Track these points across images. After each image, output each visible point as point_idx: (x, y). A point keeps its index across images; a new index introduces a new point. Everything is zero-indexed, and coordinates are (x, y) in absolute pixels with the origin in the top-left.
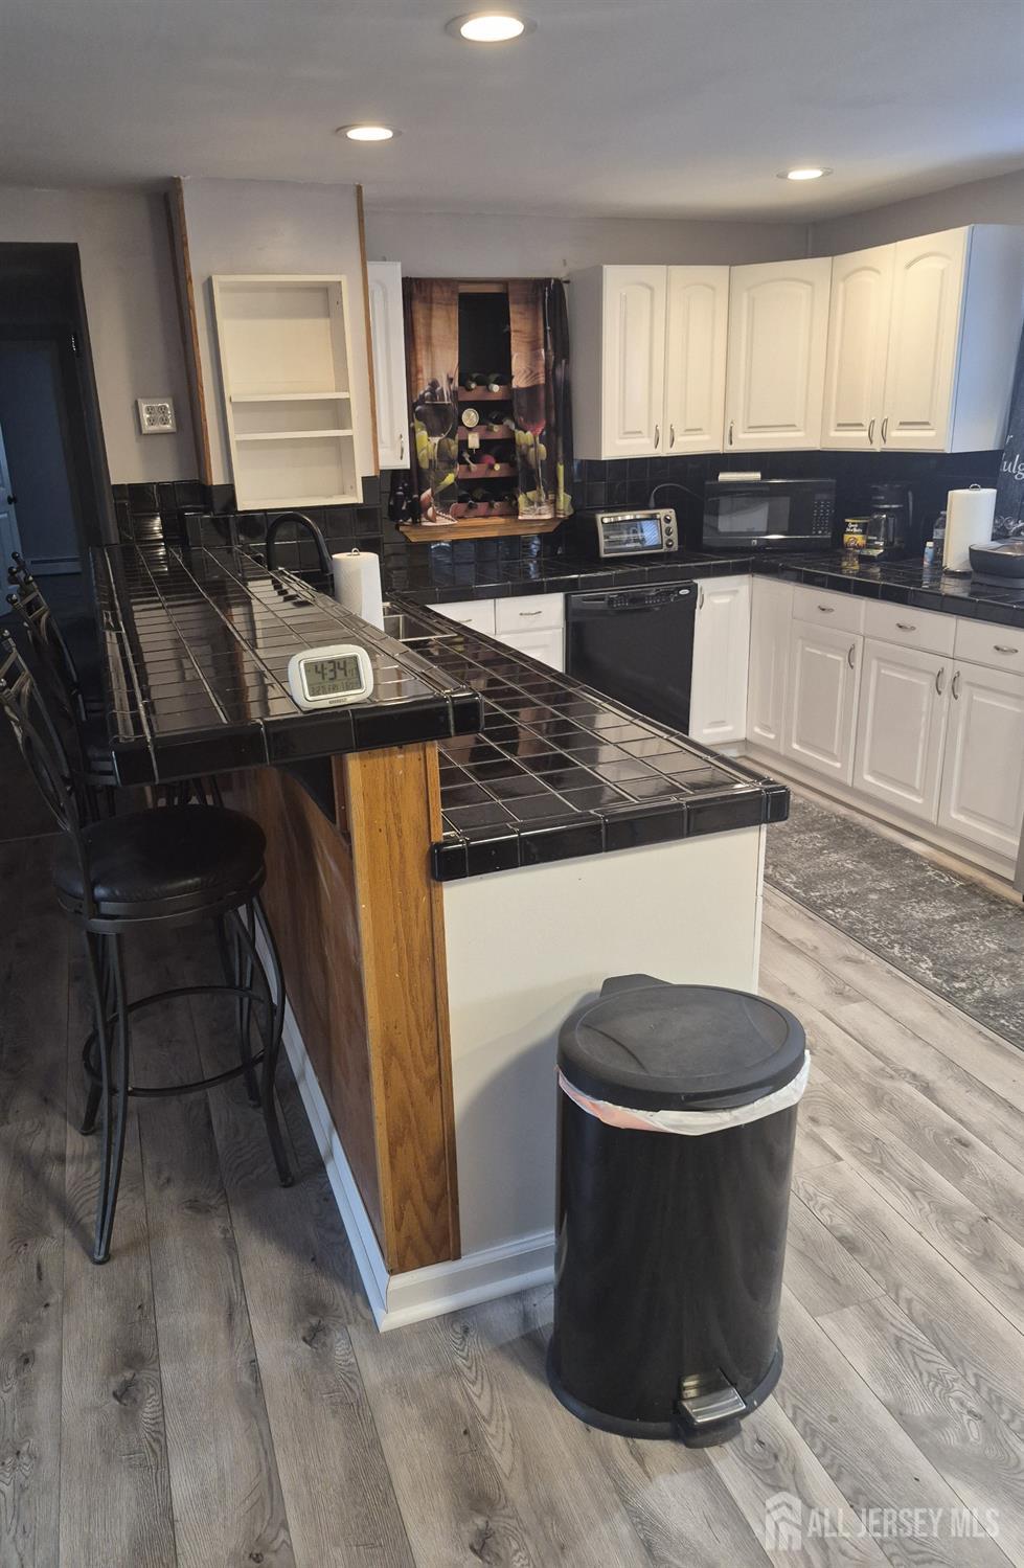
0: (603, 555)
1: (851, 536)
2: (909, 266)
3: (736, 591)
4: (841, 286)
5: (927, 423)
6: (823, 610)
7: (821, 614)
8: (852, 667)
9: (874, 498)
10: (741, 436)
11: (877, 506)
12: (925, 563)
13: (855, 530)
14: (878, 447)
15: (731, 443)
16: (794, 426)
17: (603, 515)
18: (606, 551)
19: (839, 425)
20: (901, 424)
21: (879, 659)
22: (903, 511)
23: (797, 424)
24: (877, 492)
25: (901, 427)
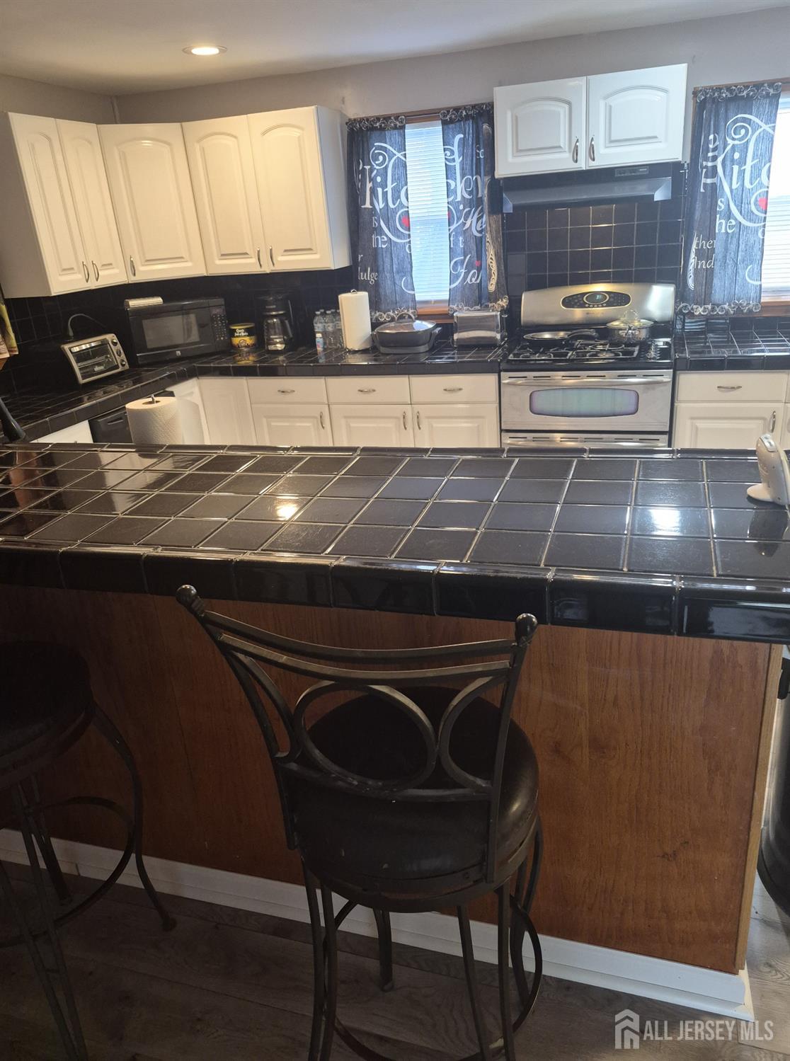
0: (82, 381)
1: (240, 339)
2: (264, 134)
3: (192, 393)
4: (197, 147)
5: (310, 249)
6: (283, 392)
7: (282, 396)
8: (323, 427)
9: (267, 307)
10: (142, 268)
11: (268, 313)
12: (318, 349)
13: (243, 334)
14: (267, 269)
15: (135, 275)
16: (182, 258)
17: (70, 345)
18: (84, 377)
19: (223, 255)
20: (286, 251)
21: (345, 417)
22: (286, 315)
23: (184, 256)
24: (266, 303)
25: (285, 253)
